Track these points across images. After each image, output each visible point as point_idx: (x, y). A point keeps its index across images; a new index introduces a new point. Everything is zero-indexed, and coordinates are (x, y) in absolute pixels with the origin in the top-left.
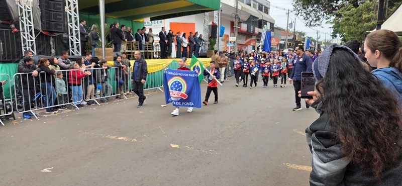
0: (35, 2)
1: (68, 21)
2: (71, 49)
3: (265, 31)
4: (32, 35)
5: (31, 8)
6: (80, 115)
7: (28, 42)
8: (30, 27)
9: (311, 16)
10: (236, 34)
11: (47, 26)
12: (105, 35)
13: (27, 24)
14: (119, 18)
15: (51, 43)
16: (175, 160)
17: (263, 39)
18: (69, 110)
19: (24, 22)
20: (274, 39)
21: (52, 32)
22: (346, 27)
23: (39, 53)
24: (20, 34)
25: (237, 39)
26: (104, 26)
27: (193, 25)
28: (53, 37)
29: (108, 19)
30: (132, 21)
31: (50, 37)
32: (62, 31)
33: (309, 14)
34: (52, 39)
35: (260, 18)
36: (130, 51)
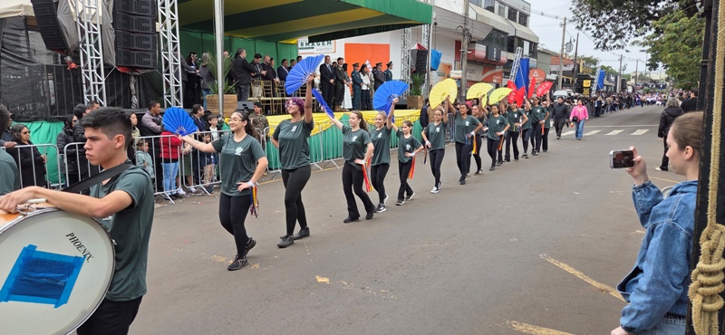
0: (105, 19)
1: (162, 48)
2: (165, 97)
3: (518, 59)
4: (100, 75)
5: (98, 29)
6: (174, 214)
7: (94, 85)
9: (606, 30)
10: (465, 63)
11: (126, 58)
12: (224, 73)
13: (91, 55)
14: (255, 39)
15: (132, 87)
16: (318, 308)
17: (513, 73)
18: (159, 206)
19: (88, 53)
20: (536, 72)
21: (134, 69)
22: (669, 55)
23: (111, 104)
24: (81, 72)
25: (465, 73)
26: (223, 56)
27: (387, 47)
28: (135, 76)
29: (235, 39)
30: (276, 43)
31: (129, 76)
32: (151, 66)
33: (603, 26)
34: (133, 79)
35: (512, 34)
36: (269, 99)
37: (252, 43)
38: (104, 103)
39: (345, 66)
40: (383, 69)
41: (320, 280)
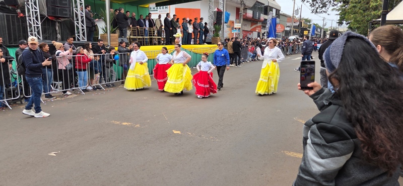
1: (74, 6)
2: (76, 35)
3: (271, 18)
4: (38, 21)
6: (86, 100)
7: (34, 27)
8: (36, 12)
9: (317, 3)
10: (242, 20)
11: (53, 11)
12: (110, 21)
13: (32, 9)
14: (125, 4)
15: (57, 28)
16: (176, 146)
17: (268, 26)
18: (75, 95)
19: (30, 7)
20: (279, 26)
21: (58, 18)
22: (352, 16)
23: (45, 38)
24: (26, 19)
25: (242, 26)
26: (110, 11)
27: (199, 10)
28: (58, 22)
29: (113, 4)
30: (137, 6)
31: (55, 22)
32: (66, 14)
34: (57, 24)
35: (266, 4)
36: (136, 37)
37: (123, 6)
38: (41, 38)
39: (178, 19)
40: (198, 21)
41: (175, 132)
